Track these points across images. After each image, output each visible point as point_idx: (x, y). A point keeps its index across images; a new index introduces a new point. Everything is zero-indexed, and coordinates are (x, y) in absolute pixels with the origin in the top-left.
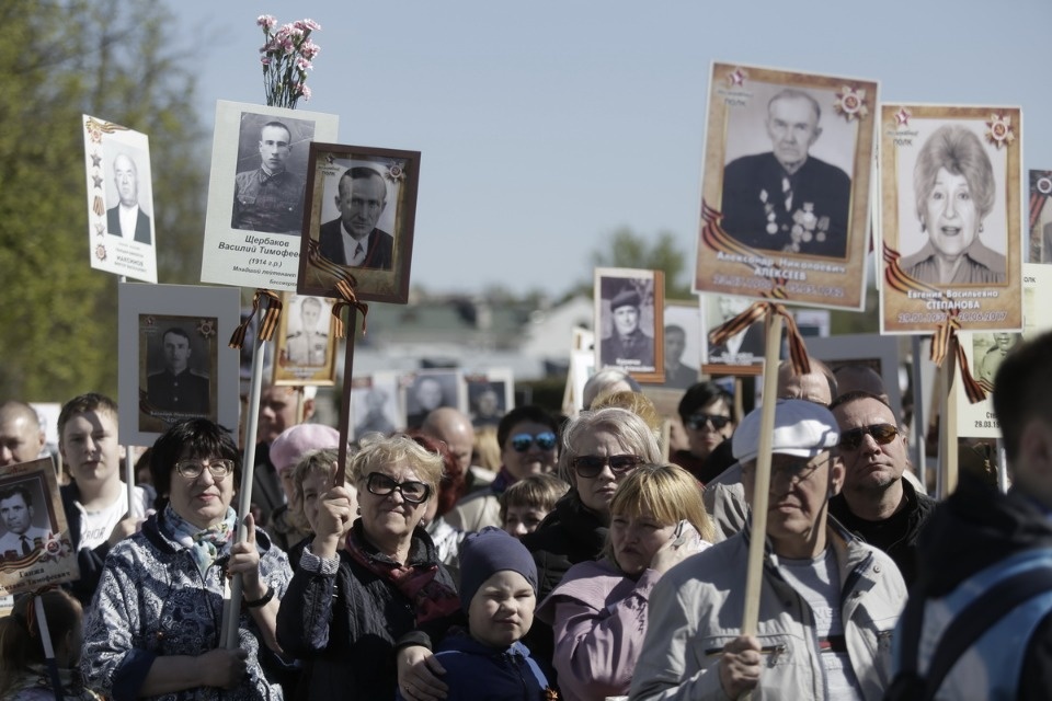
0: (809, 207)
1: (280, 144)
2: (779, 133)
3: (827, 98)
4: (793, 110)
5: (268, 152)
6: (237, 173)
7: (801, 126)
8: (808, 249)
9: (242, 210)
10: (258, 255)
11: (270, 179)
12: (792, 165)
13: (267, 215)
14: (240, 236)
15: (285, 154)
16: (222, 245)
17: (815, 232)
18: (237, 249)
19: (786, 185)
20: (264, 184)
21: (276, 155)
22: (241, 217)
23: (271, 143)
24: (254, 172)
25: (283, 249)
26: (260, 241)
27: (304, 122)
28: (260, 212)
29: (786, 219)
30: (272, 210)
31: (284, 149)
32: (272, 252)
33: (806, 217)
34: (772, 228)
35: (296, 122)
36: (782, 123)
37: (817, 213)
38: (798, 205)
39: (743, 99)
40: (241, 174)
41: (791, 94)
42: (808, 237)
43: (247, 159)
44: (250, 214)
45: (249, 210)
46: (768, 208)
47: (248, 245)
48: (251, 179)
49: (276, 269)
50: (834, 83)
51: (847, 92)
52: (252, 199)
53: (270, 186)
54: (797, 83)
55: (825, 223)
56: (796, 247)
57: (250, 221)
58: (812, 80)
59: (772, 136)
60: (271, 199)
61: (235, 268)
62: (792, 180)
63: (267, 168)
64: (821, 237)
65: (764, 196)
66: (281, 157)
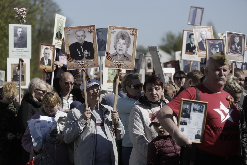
0: (86, 50)
1: (21, 31)
2: (78, 38)
3: (86, 30)
4: (80, 33)
5: (19, 33)
6: (14, 37)
7: (82, 36)
8: (87, 58)
9: (15, 44)
10: (19, 52)
11: (20, 38)
12: (82, 43)
13: (20, 45)
14: (16, 49)
15: (22, 33)
16: (12, 51)
17: (88, 55)
18: (15, 51)
19: (81, 47)
20: (19, 39)
21: (21, 34)
22: (15, 45)
23: (19, 31)
24: (17, 37)
25: (23, 51)
26: (19, 50)
27: (25, 27)
28: (19, 44)
29: (82, 53)
30: (21, 44)
31: (22, 32)
32: (21, 51)
33: (86, 52)
34: (80, 56)
35: (24, 27)
36: (78, 36)
37: (88, 51)
38: (84, 50)
39: (70, 33)
40: (15, 38)
41: (79, 30)
42: (87, 56)
43: (15, 35)
44: (17, 45)
45: (17, 44)
46: (79, 52)
47: (17, 51)
48: (16, 38)
49: (22, 55)
50: (87, 27)
51: (90, 28)
52: (17, 42)
53: (20, 39)
54: (80, 28)
55: (90, 53)
56: (85, 58)
57: (17, 46)
58: (83, 27)
59: (77, 39)
60: (20, 42)
61: (15, 55)
62: (82, 46)
63: (19, 36)
64: (89, 55)
65: (77, 50)
66: (22, 34)
